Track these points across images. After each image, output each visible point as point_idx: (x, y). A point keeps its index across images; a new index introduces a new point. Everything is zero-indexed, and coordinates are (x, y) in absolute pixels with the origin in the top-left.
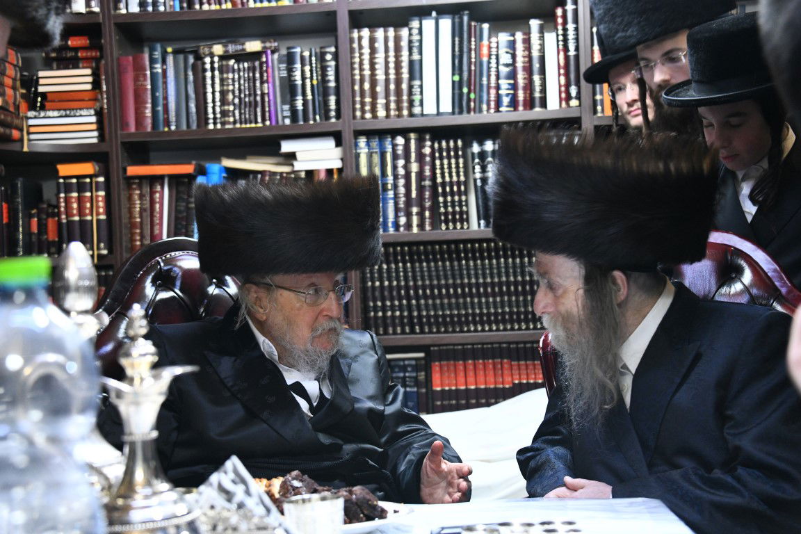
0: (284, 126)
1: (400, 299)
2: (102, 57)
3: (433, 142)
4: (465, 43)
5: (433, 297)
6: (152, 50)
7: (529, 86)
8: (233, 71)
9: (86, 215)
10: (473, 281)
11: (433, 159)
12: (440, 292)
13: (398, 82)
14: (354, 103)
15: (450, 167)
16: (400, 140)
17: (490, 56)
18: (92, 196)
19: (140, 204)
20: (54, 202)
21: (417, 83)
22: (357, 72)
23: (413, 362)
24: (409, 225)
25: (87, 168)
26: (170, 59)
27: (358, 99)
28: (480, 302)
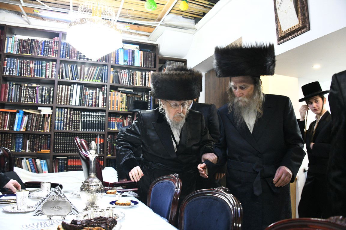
0: (39, 104)
1: (62, 145)
3: (73, 111)
4: (83, 91)
5: (70, 145)
6: (10, 83)
7: (96, 102)
8: (29, 90)
11: (73, 115)
12: (72, 144)
13: (67, 97)
14: (57, 101)
15: (77, 117)
16: (66, 110)
17: (88, 95)
19: (2, 118)
21: (71, 98)
22: (58, 94)
23: (64, 159)
24: (66, 129)
26: (14, 86)
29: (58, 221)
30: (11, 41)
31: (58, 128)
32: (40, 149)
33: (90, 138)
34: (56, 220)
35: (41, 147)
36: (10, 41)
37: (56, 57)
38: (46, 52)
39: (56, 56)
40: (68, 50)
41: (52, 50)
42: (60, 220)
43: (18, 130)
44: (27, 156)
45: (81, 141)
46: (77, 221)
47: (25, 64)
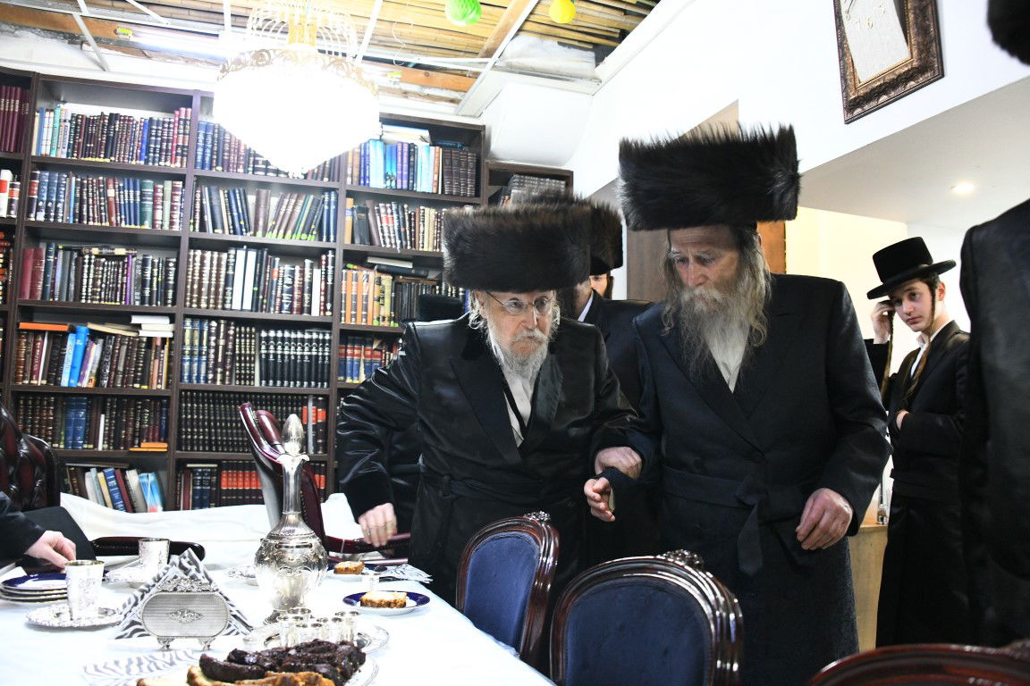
0: (135, 306)
1: (204, 427)
2: (12, 246)
3: (236, 326)
4: (264, 267)
5: (226, 428)
6: (48, 246)
7: (302, 300)
8: (104, 266)
11: (235, 337)
12: (231, 425)
13: (217, 287)
14: (186, 296)
15: (245, 345)
16: (214, 324)
17: (278, 278)
19: (26, 349)
21: (229, 289)
22: (190, 277)
23: (209, 470)
24: (214, 380)
26: (61, 254)
27: (189, 294)
29: (190, 653)
30: (52, 120)
31: (190, 377)
32: (137, 442)
33: (285, 408)
34: (185, 653)
35: (141, 435)
36: (46, 120)
37: (184, 166)
38: (154, 153)
39: (185, 164)
40: (220, 145)
41: (172, 146)
42: (194, 651)
43: (74, 383)
44: (101, 461)
45: (258, 416)
46: (246, 653)
47: (92, 187)
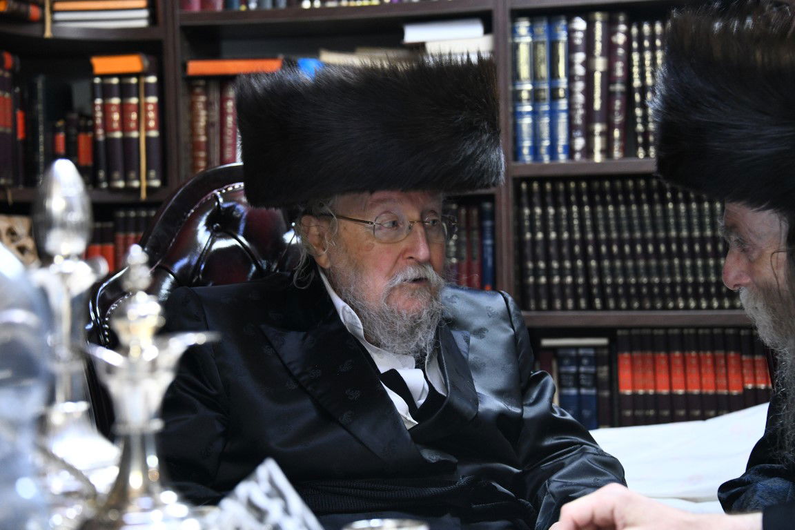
0: (410, 3)
1: (573, 258)
3: (629, 23)
5: (622, 255)
9: (131, 130)
10: (685, 233)
11: (629, 51)
15: (654, 64)
16: (580, 24)
18: (138, 105)
19: (207, 116)
20: (88, 111)
23: (591, 352)
24: (588, 151)
25: (132, 63)
28: (694, 267)
31: (535, 150)
